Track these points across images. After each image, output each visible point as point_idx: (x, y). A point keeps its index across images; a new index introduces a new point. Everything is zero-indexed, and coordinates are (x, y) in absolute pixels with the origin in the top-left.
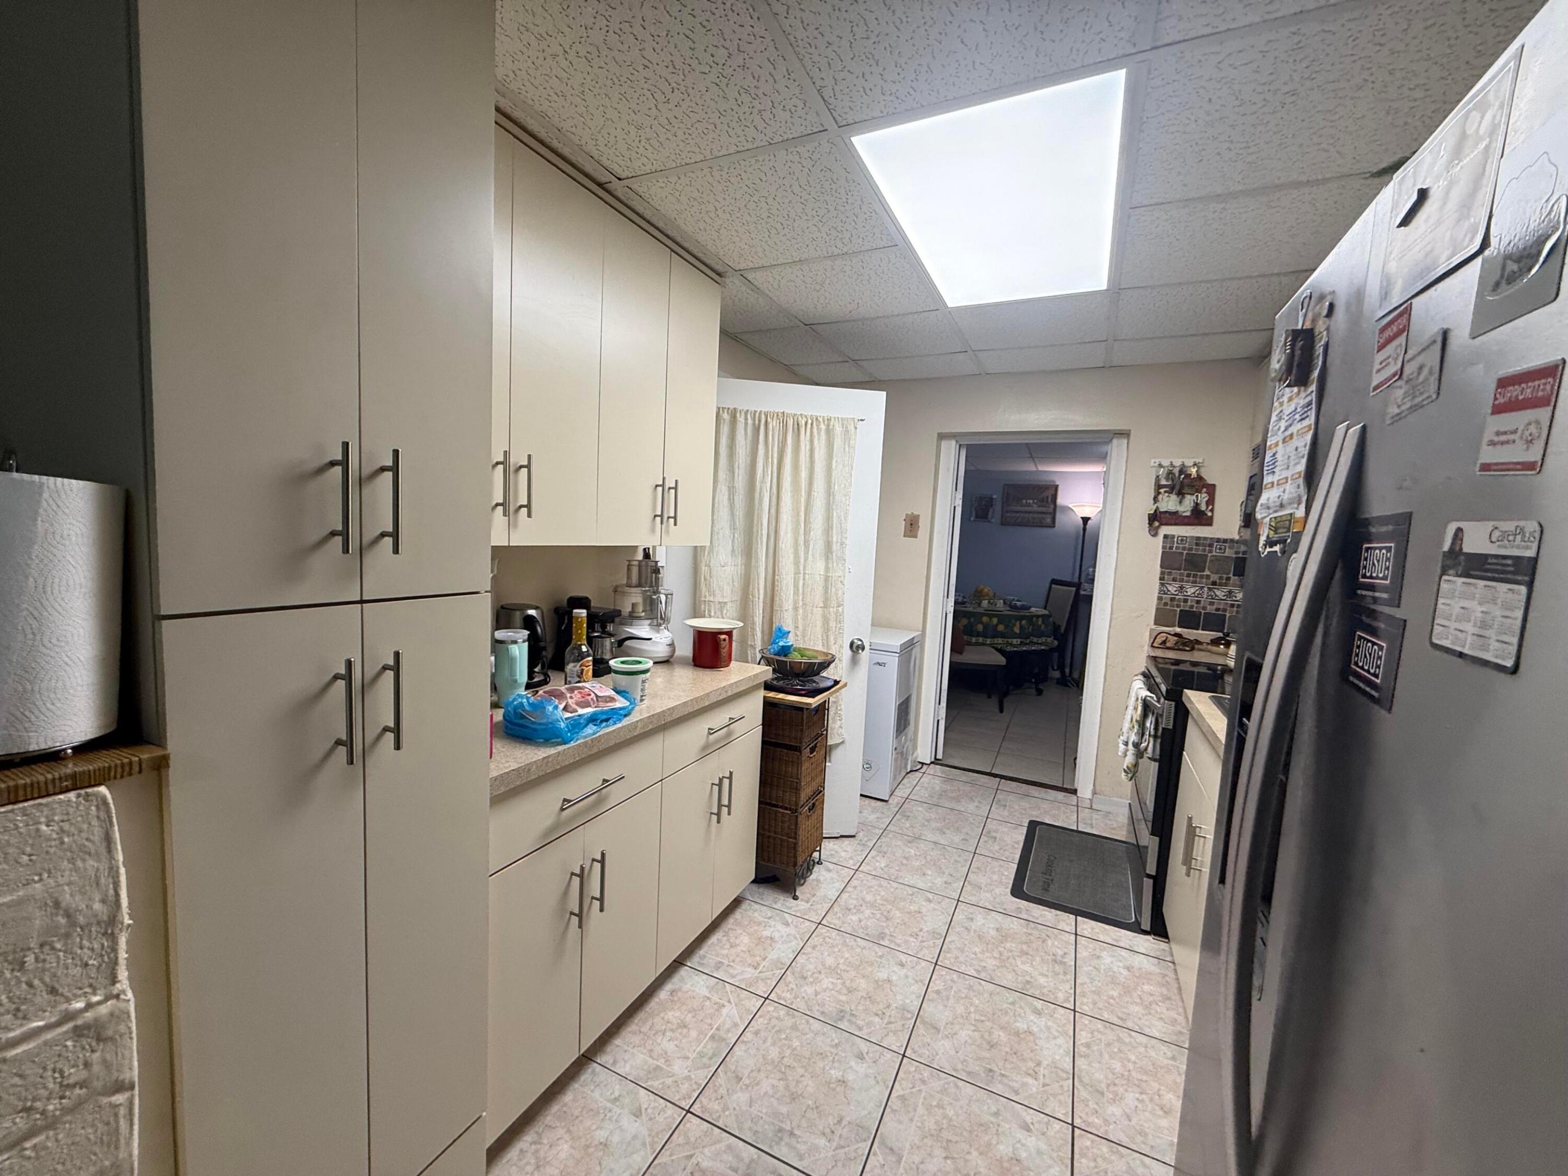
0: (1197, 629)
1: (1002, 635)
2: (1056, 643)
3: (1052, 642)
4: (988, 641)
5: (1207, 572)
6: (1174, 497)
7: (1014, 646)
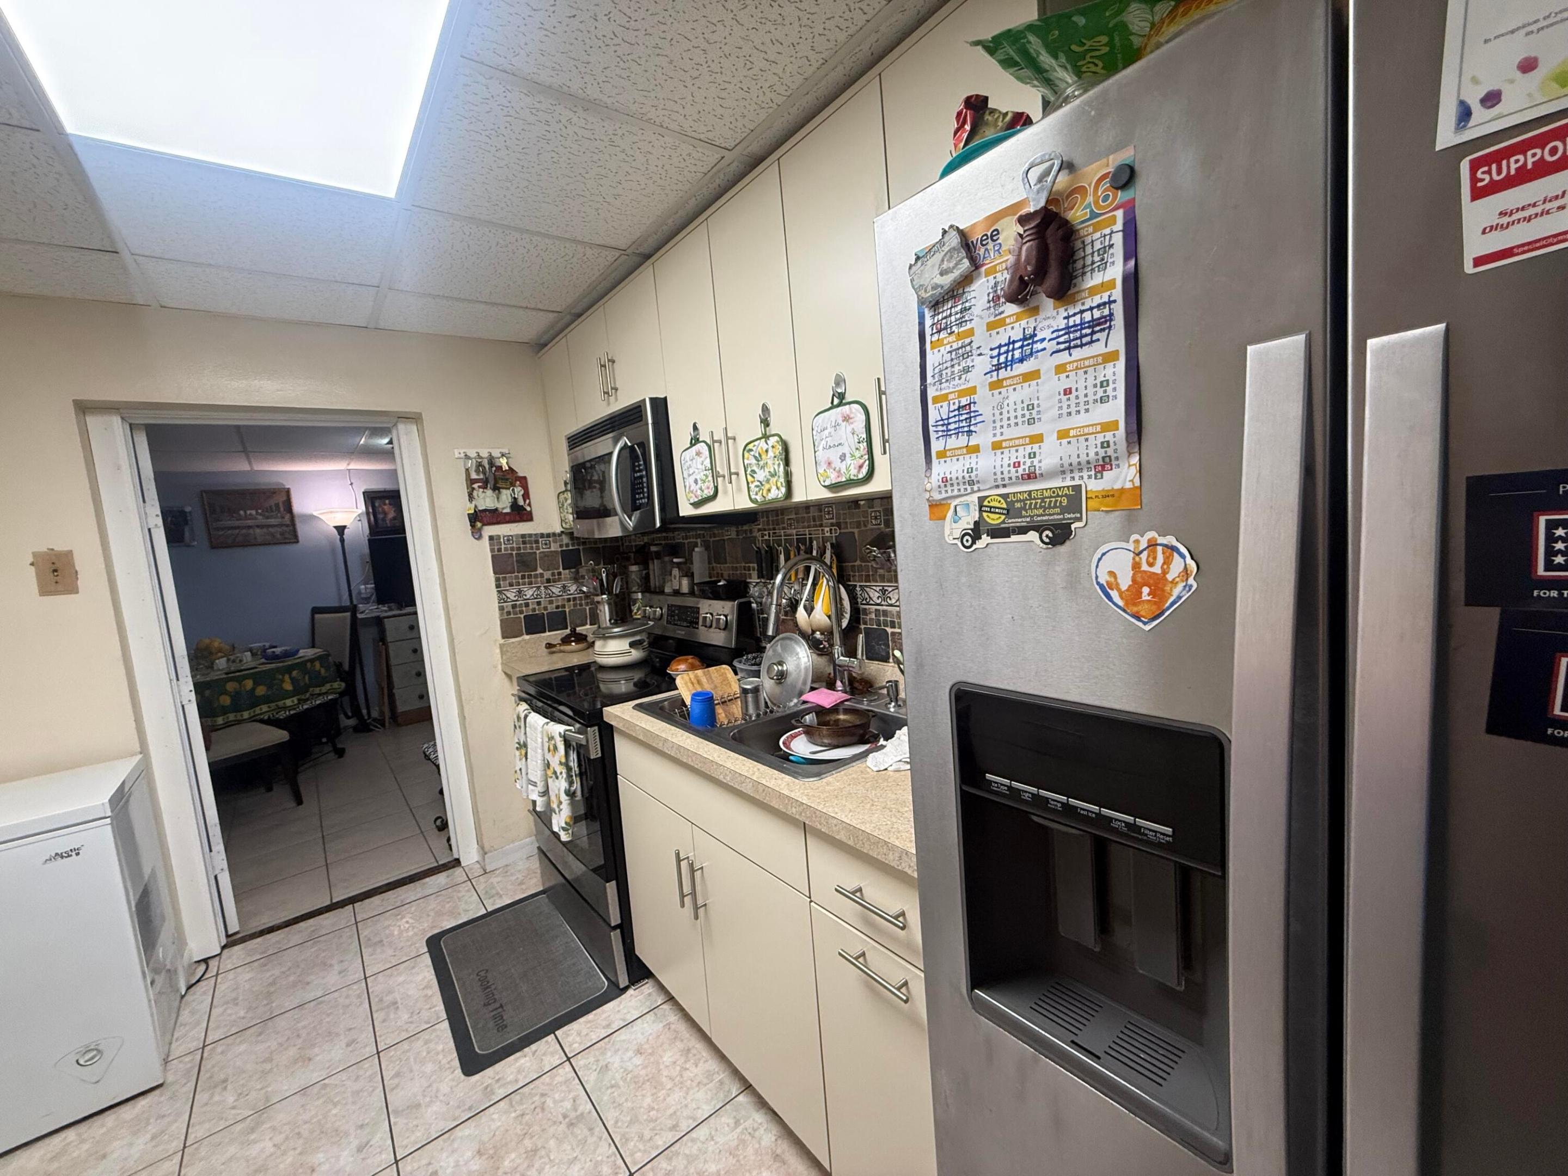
0: (545, 632)
1: (267, 700)
2: (343, 685)
3: (339, 685)
4: (246, 715)
5: (540, 571)
6: (489, 492)
7: (290, 708)
